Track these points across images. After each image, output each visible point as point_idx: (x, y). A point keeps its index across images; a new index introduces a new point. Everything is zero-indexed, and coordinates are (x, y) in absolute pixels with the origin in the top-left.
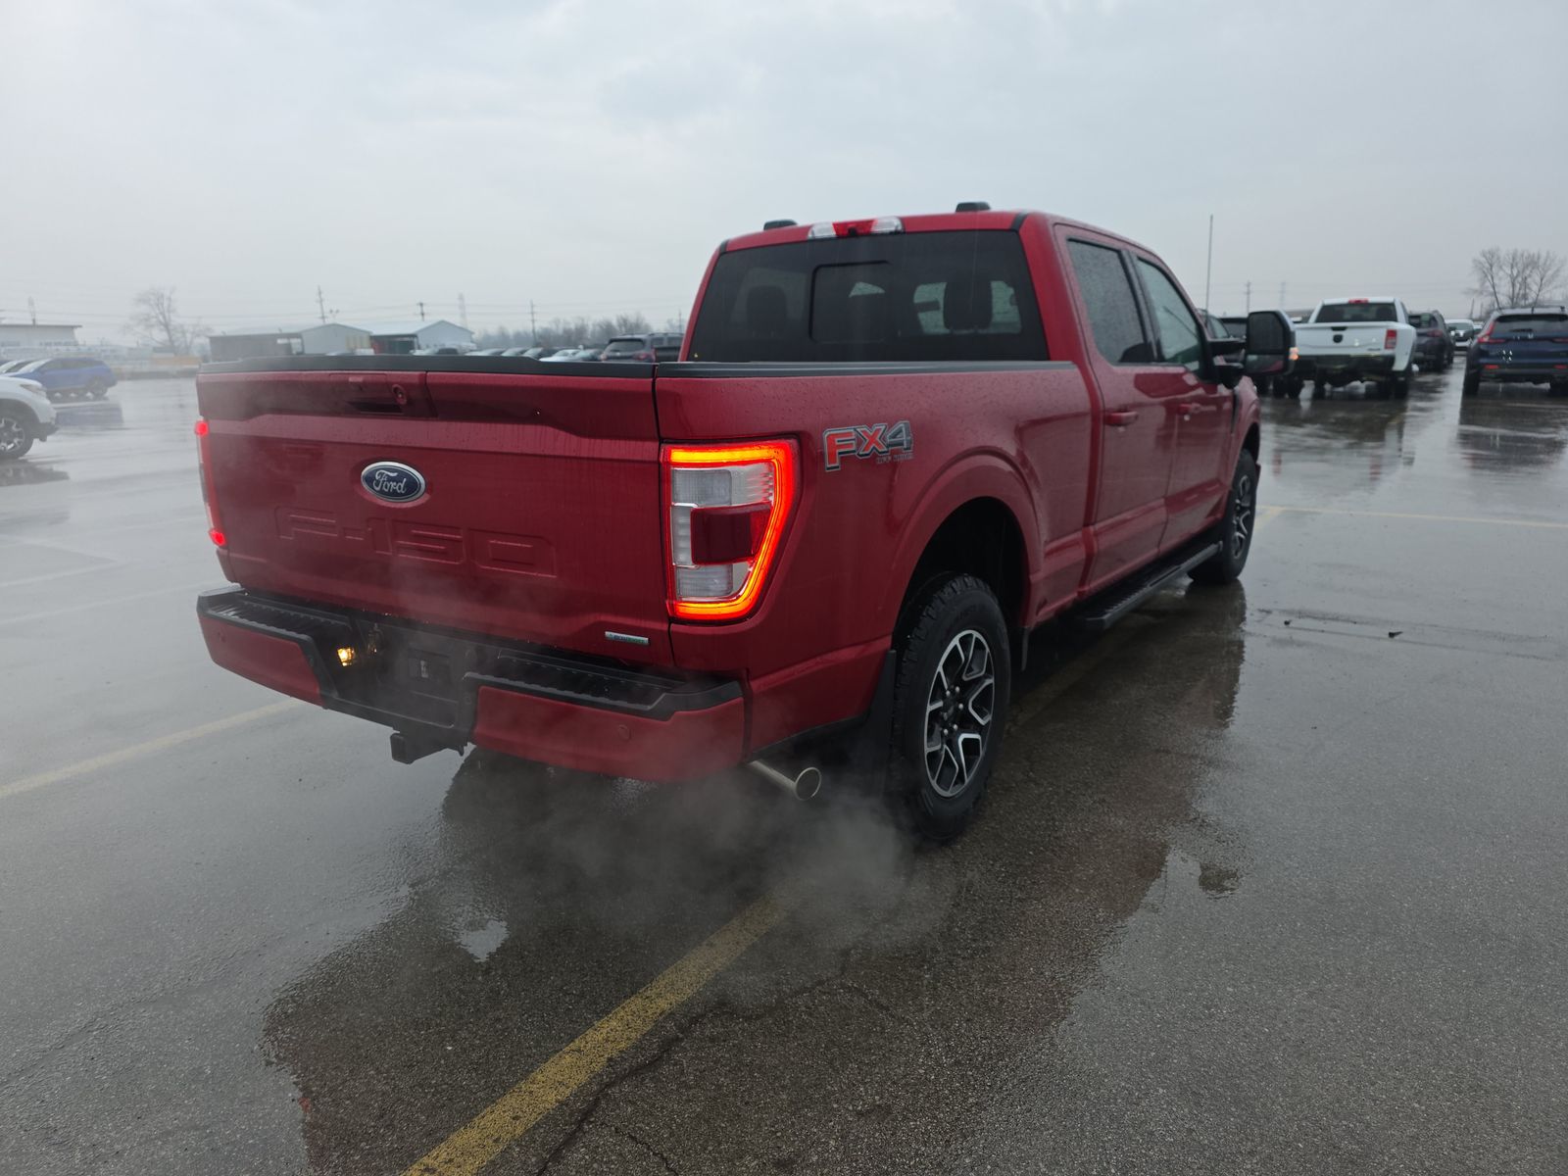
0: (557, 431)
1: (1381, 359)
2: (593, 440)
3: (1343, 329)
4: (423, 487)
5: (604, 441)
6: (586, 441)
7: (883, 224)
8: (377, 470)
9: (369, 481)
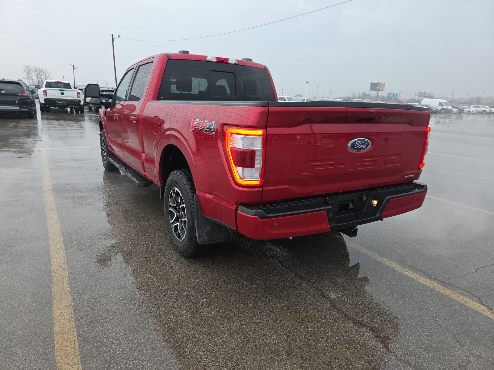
1: (76, 101)
3: (63, 90)
4: (370, 145)
6: (414, 127)
7: (231, 61)
8: (357, 141)
9: (353, 145)
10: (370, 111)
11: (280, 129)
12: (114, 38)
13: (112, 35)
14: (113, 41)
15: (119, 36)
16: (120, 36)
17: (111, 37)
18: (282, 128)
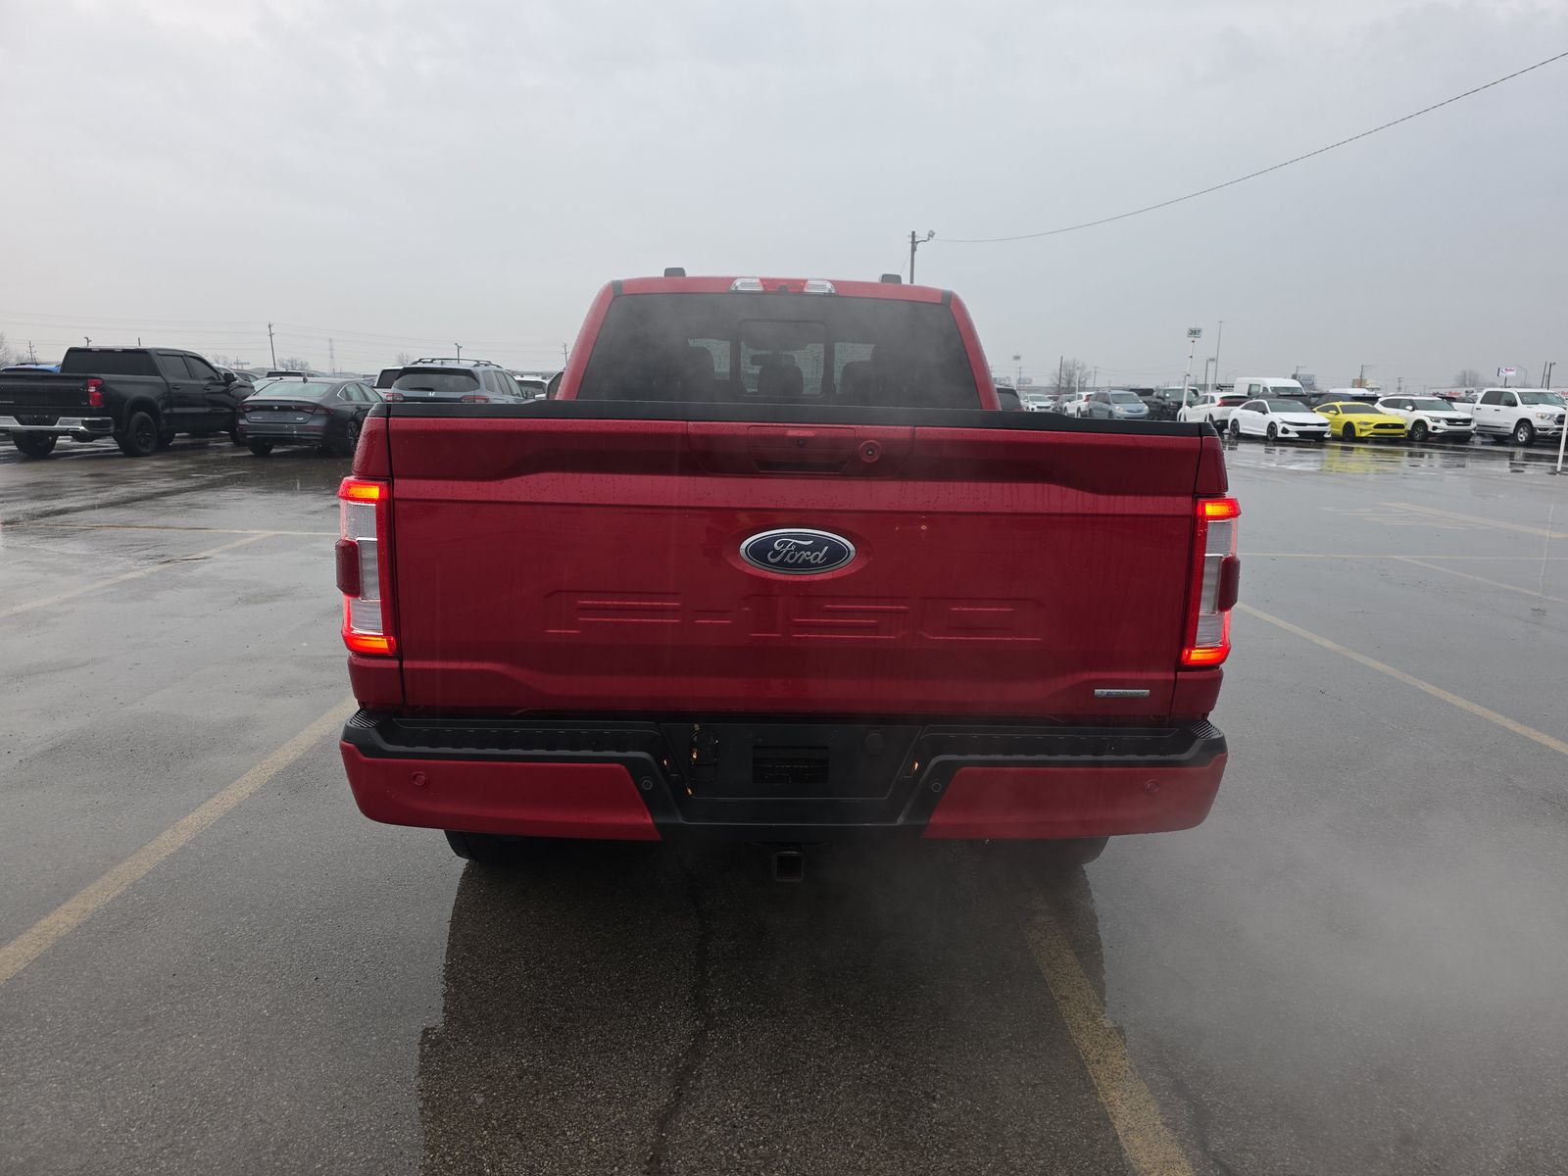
0: (1064, 488)
2: (1112, 497)
4: (853, 554)
5: (1127, 498)
6: (1102, 499)
7: (815, 286)
8: (776, 539)
9: (760, 552)
10: (791, 433)
11: (441, 484)
12: (917, 242)
13: (913, 233)
14: (914, 250)
15: (931, 235)
16: (934, 234)
17: (910, 240)
18: (450, 483)
